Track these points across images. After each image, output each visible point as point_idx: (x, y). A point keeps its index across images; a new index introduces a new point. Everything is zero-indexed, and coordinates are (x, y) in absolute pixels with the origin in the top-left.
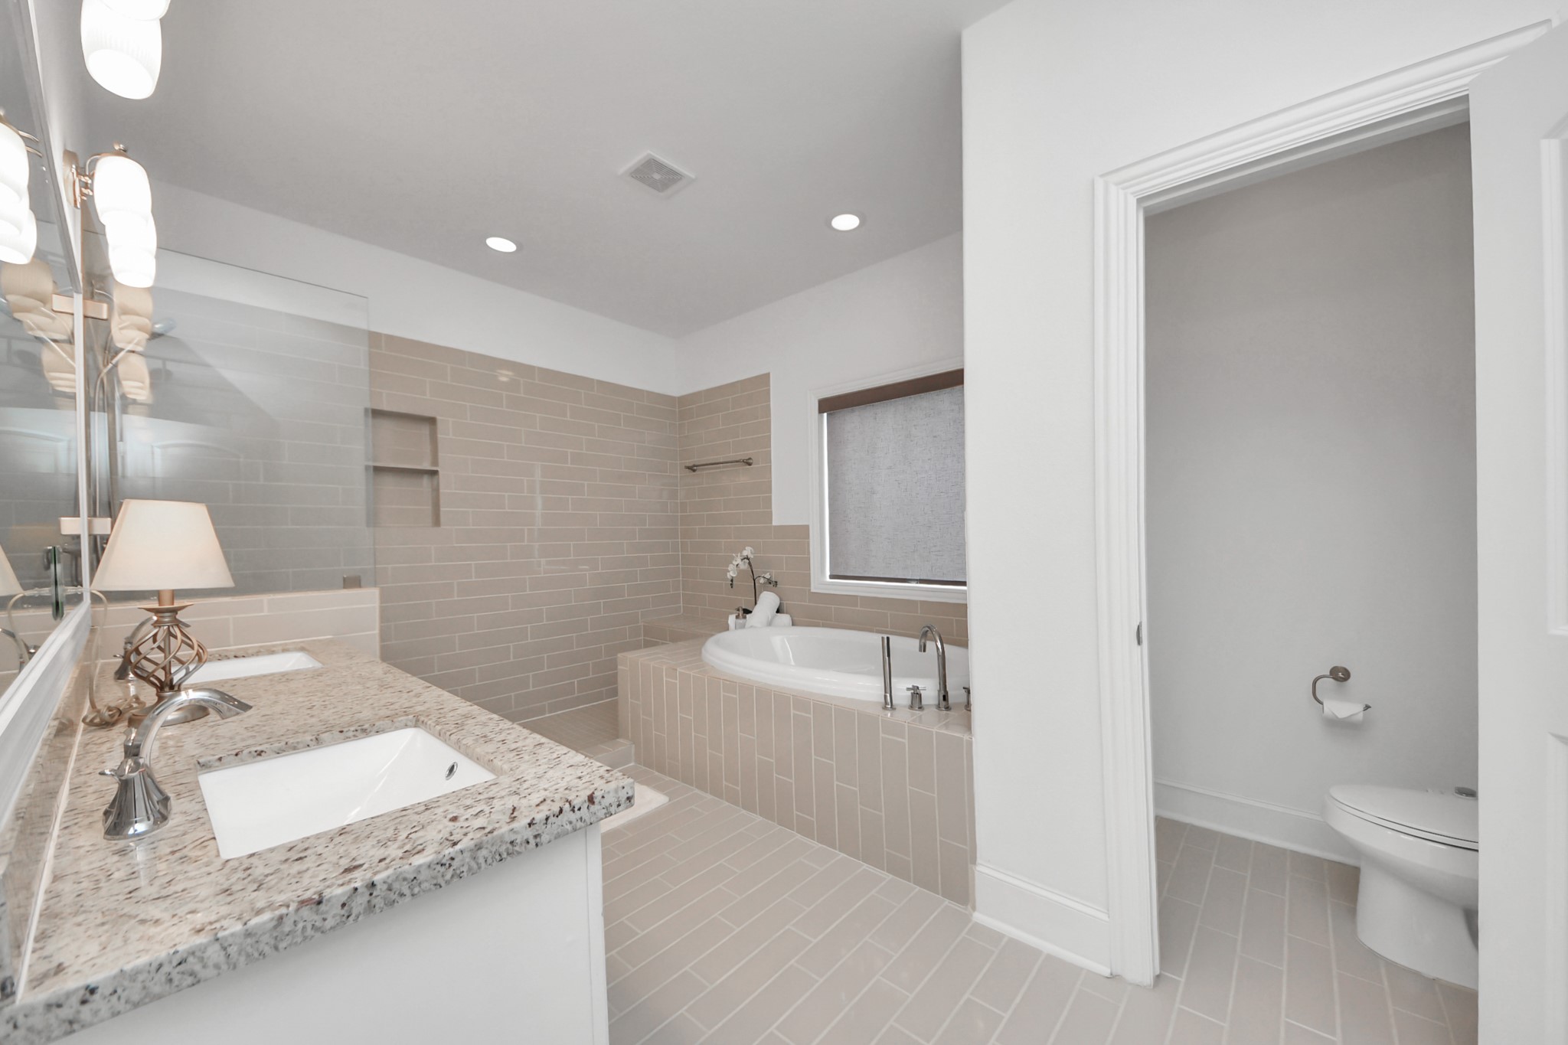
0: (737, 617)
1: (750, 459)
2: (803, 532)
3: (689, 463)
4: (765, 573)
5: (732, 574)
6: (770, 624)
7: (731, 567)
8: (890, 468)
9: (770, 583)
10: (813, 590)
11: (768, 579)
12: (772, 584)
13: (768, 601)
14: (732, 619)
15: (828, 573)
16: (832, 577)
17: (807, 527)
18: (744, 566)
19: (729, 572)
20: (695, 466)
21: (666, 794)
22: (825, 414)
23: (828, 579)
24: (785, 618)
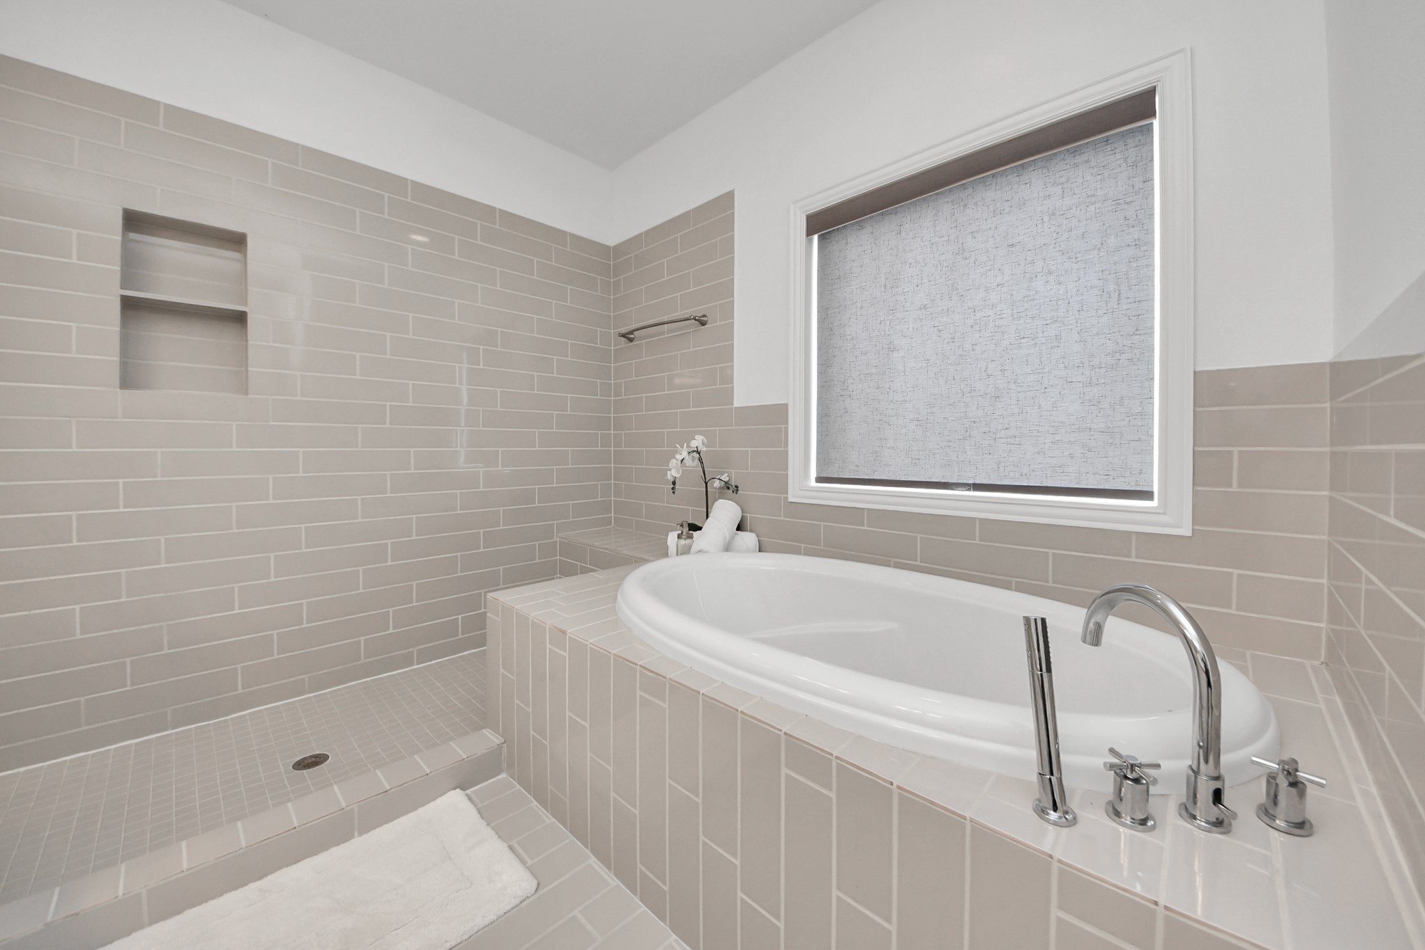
0: (679, 537)
1: (704, 316)
2: (778, 413)
3: (624, 330)
4: (722, 474)
5: (674, 472)
6: (728, 548)
7: (673, 463)
8: (925, 307)
9: (728, 488)
10: (791, 499)
11: (726, 483)
12: (730, 489)
13: (725, 512)
14: (672, 538)
15: (813, 474)
16: (820, 479)
17: (786, 406)
18: (691, 462)
19: (670, 470)
20: (631, 332)
21: (531, 870)
22: (816, 237)
23: (813, 483)
24: (749, 539)
